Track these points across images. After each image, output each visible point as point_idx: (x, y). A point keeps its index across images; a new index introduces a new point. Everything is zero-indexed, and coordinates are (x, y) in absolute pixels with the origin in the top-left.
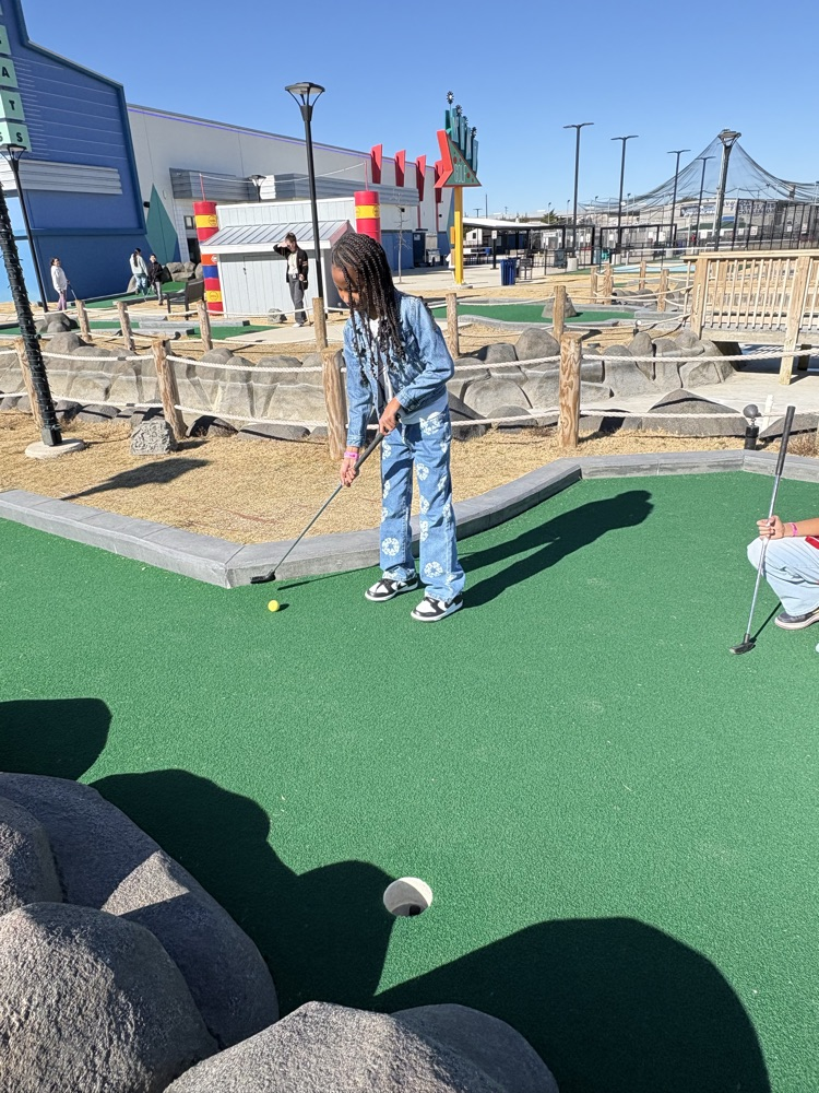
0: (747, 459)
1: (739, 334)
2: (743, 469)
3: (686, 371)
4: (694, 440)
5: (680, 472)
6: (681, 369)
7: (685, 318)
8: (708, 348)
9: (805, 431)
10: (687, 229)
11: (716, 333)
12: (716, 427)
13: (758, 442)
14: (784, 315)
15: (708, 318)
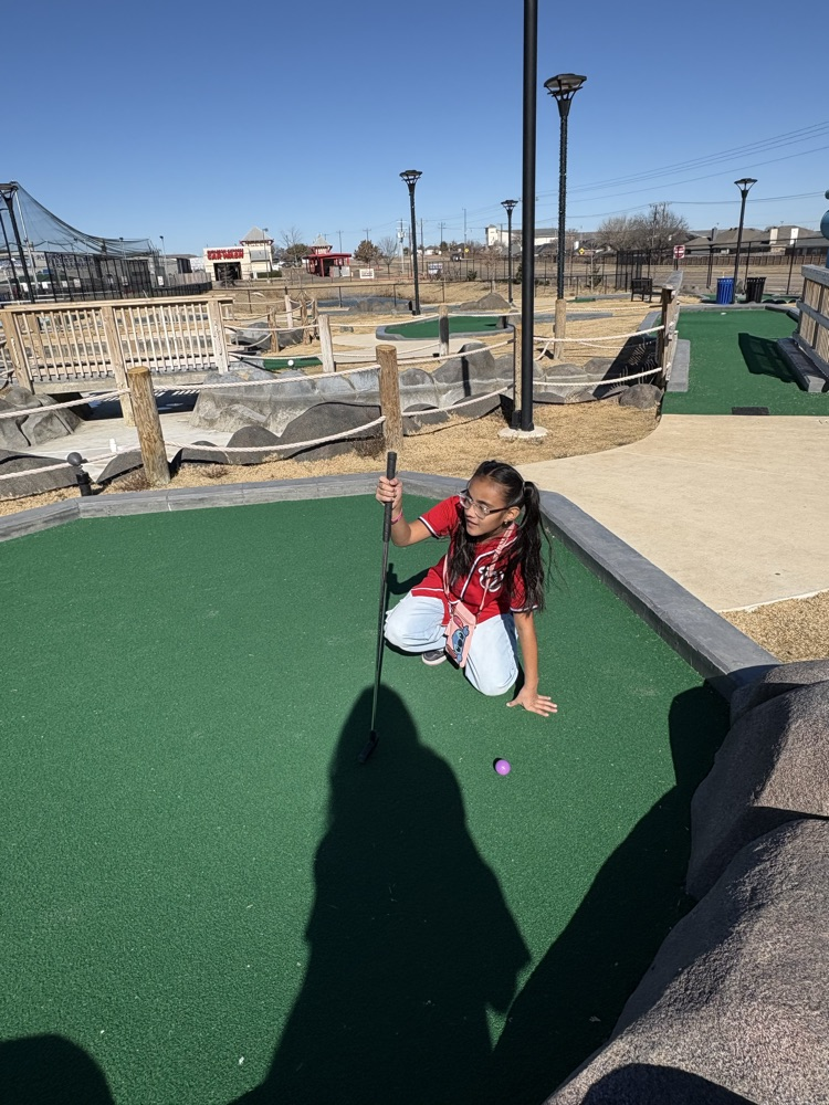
0: (81, 506)
1: (72, 384)
2: (82, 516)
3: (28, 427)
4: (31, 498)
5: (16, 535)
6: (22, 427)
7: (10, 374)
8: (43, 401)
9: (135, 468)
10: (6, 282)
11: (48, 386)
12: (50, 481)
13: (94, 487)
14: (108, 363)
15: (34, 372)
